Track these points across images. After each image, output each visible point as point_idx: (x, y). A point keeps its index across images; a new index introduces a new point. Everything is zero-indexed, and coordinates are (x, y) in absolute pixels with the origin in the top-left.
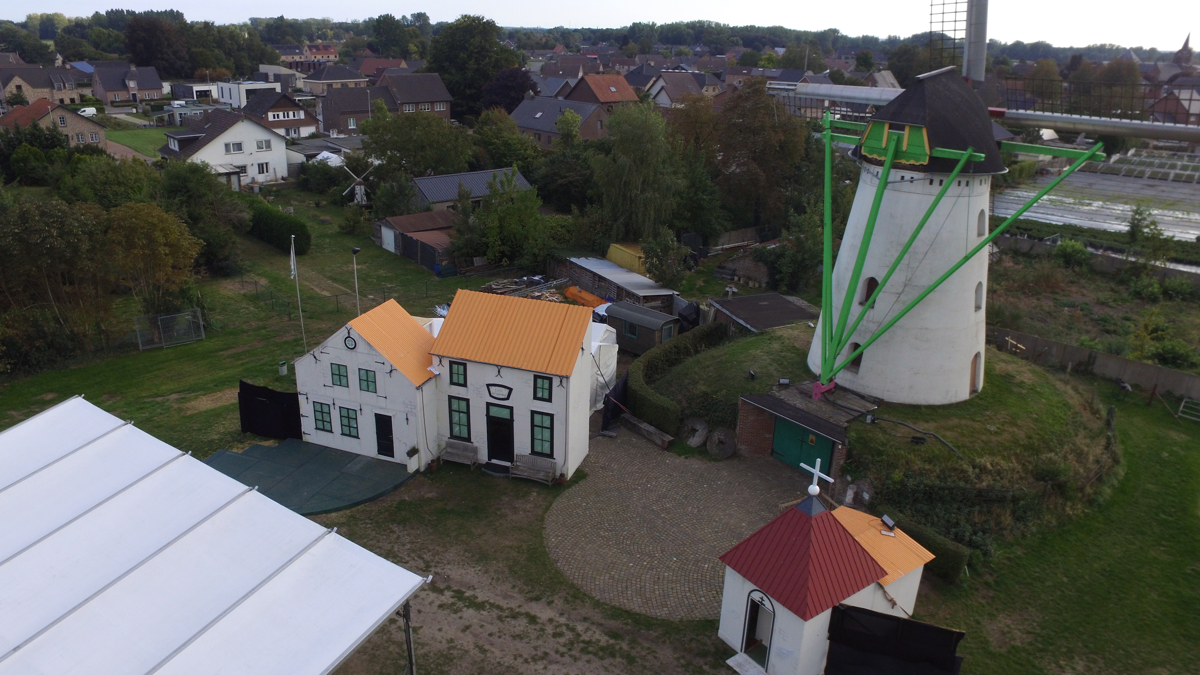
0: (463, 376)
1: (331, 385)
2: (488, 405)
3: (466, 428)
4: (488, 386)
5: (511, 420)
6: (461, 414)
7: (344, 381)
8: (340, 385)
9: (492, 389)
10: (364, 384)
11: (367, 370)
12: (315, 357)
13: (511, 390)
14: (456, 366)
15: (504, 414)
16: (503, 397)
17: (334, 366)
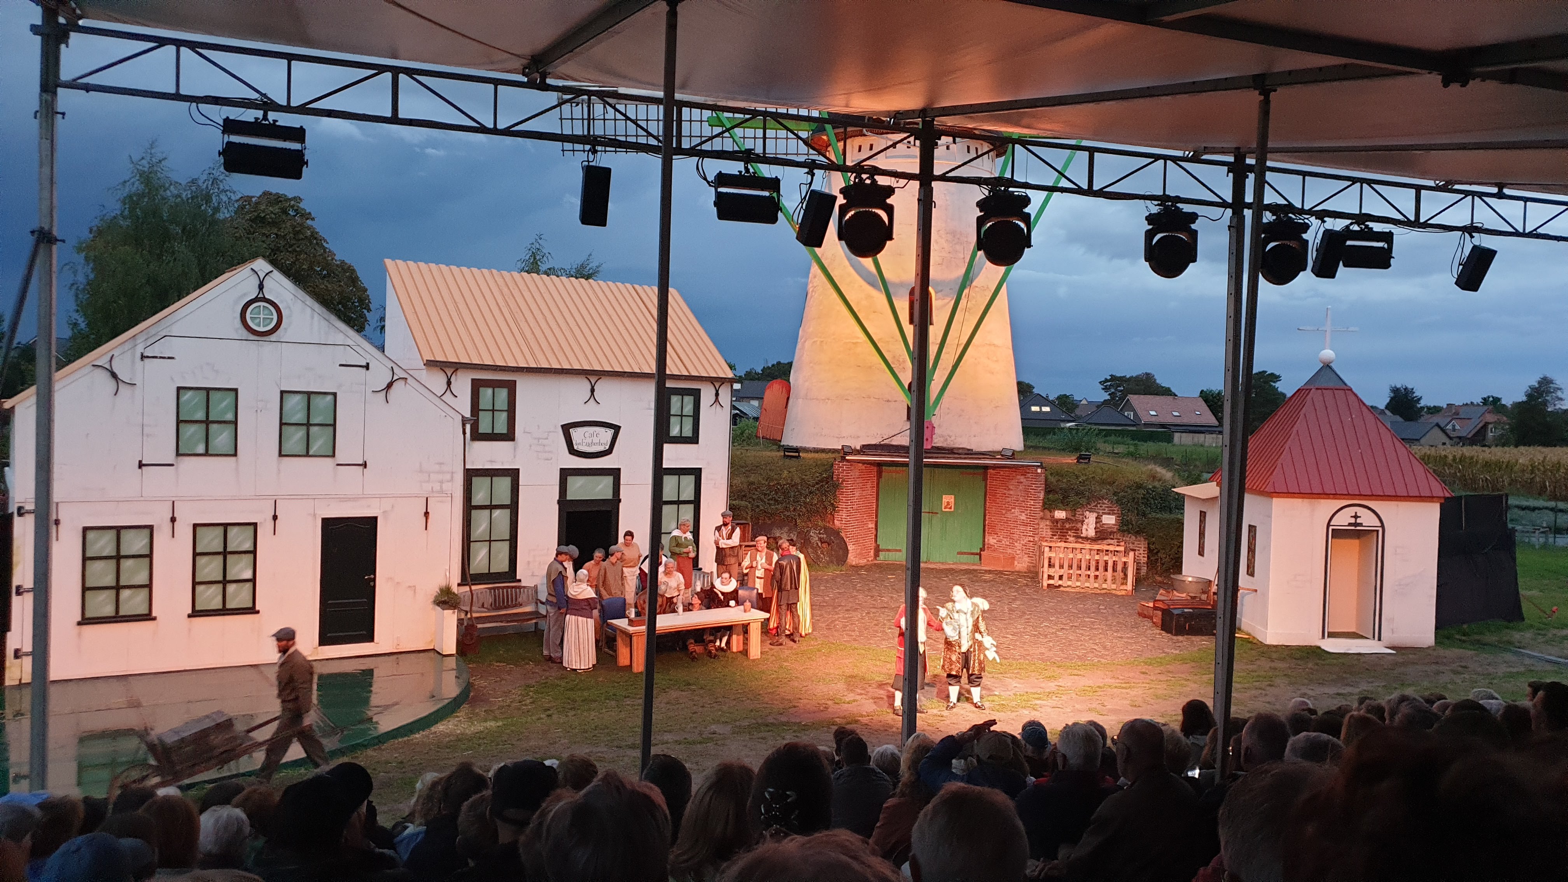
0: (504, 415)
1: (170, 457)
2: (565, 474)
3: (506, 546)
4: (567, 429)
5: (616, 500)
6: (497, 513)
7: (221, 438)
8: (207, 454)
9: (577, 434)
10: (296, 436)
11: (309, 394)
12: (114, 375)
13: (616, 429)
14: (489, 391)
15: (601, 489)
16: (601, 448)
17: (186, 396)
